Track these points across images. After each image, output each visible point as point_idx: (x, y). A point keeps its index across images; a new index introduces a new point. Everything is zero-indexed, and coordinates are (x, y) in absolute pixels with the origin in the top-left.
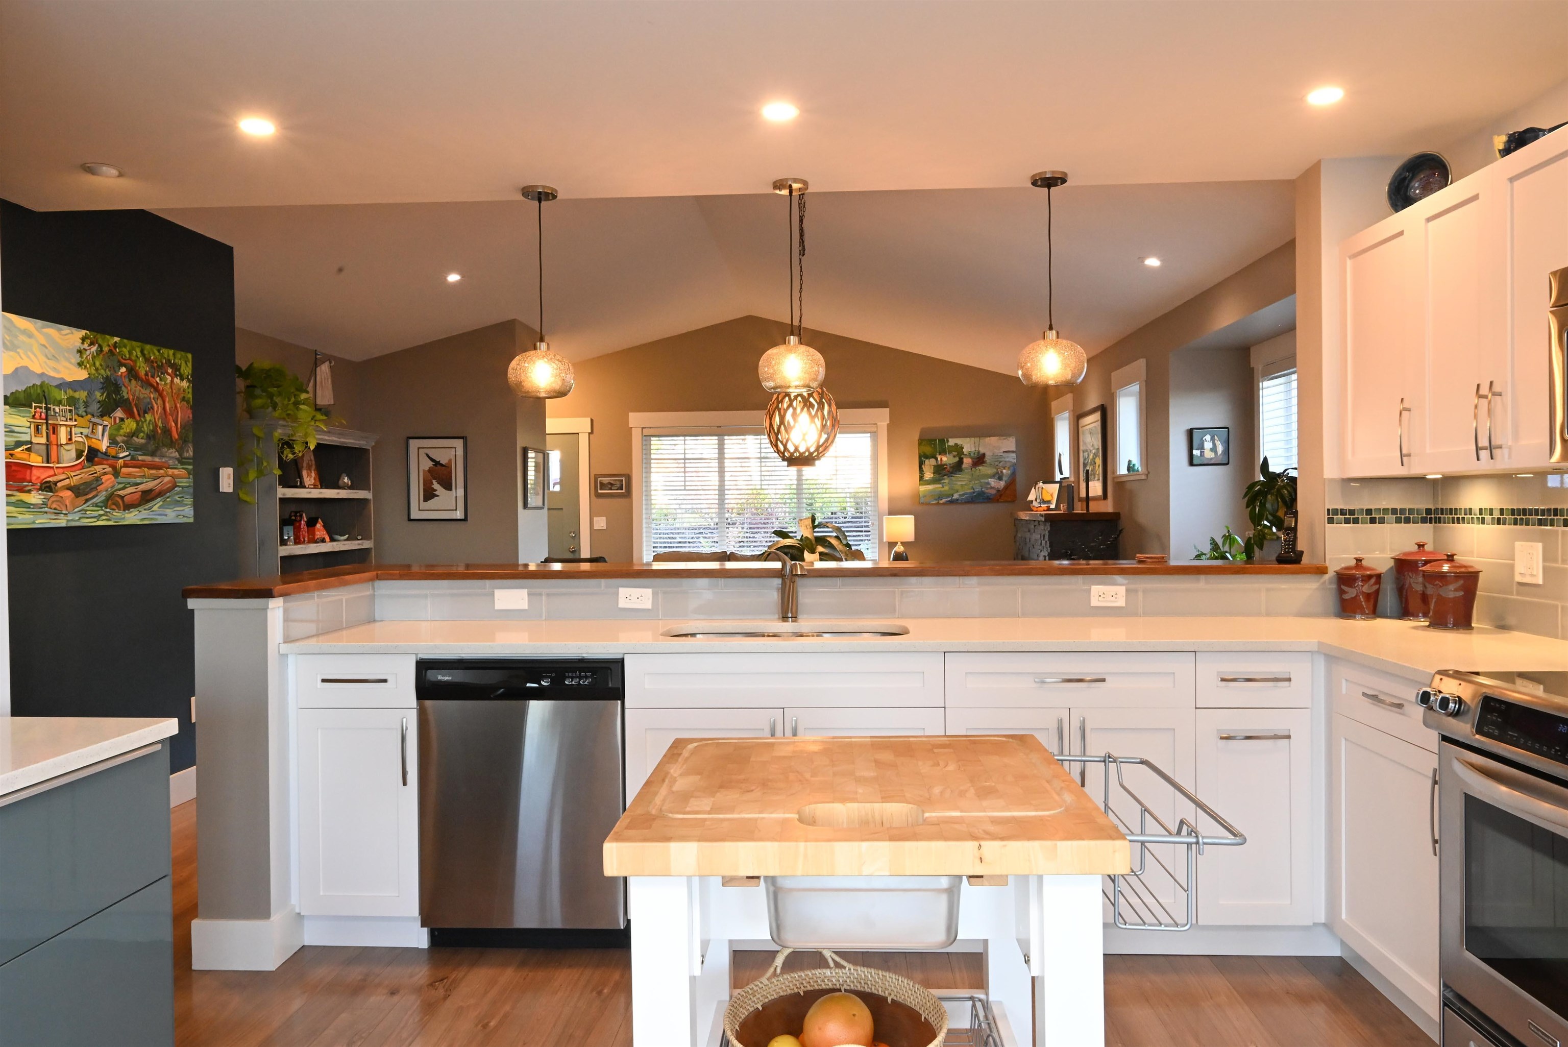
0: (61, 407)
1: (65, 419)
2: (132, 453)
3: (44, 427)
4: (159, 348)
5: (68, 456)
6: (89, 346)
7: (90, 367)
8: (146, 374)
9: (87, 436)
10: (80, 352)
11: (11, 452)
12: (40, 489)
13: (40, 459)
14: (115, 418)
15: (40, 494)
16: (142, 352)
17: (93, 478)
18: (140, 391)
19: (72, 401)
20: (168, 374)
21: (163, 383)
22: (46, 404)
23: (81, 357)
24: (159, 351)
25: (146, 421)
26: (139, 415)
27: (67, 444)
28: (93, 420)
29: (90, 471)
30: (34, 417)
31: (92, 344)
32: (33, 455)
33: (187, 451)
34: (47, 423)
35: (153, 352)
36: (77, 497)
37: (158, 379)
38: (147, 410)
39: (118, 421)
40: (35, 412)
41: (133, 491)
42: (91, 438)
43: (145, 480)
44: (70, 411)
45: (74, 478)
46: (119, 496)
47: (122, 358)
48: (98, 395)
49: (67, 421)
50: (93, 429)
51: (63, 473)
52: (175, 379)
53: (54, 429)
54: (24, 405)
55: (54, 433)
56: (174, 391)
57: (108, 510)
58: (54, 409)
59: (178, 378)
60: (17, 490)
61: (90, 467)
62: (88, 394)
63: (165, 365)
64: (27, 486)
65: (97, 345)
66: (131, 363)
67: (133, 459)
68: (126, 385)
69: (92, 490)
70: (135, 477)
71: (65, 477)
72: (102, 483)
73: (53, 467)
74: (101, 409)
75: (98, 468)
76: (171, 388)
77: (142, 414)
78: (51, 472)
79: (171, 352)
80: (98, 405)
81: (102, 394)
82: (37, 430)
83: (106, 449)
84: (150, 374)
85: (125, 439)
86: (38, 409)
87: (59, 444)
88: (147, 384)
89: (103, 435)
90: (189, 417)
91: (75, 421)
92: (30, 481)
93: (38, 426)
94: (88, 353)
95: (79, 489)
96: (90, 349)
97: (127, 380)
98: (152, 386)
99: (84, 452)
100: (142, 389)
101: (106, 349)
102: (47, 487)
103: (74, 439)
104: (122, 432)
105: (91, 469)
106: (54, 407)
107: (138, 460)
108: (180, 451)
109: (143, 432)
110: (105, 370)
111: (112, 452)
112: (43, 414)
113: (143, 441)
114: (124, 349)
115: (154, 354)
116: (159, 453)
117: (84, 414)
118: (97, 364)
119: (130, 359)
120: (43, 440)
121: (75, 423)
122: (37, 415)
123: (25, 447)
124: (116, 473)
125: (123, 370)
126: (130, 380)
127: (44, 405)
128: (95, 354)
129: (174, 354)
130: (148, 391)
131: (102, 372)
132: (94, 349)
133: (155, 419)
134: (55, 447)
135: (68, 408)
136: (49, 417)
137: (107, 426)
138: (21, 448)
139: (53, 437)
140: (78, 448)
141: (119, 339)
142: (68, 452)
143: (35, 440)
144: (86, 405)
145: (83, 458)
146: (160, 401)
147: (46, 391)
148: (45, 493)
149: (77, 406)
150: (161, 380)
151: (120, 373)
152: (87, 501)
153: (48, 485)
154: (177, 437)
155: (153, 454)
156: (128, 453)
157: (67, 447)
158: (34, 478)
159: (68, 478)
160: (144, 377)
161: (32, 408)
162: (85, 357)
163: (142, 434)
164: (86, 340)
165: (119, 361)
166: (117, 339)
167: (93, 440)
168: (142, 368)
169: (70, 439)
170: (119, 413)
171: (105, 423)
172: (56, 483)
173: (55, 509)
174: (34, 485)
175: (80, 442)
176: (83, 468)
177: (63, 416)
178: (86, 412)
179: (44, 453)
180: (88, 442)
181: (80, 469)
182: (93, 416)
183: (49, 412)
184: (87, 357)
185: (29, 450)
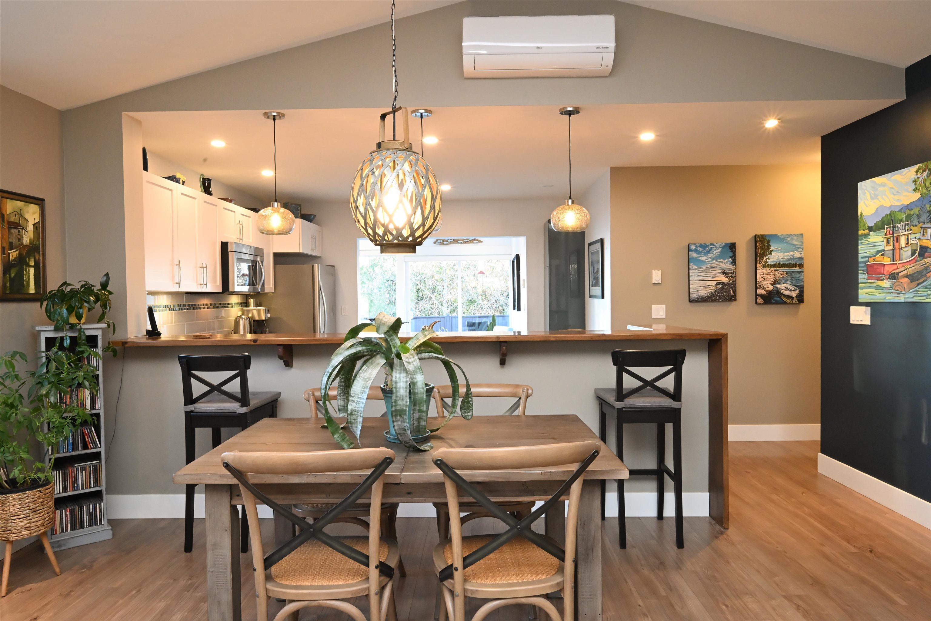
0: (902, 223)
1: (904, 231)
3: (892, 239)
5: (906, 254)
6: (922, 173)
7: (922, 189)
9: (919, 239)
10: (915, 181)
11: (874, 258)
12: (889, 278)
13: (889, 259)
15: (888, 281)
17: (923, 268)
19: (909, 217)
22: (893, 224)
23: (915, 184)
27: (905, 247)
28: (924, 226)
29: (922, 263)
30: (886, 234)
31: (924, 171)
32: (885, 257)
34: (893, 236)
36: (912, 282)
40: (887, 231)
42: (922, 239)
44: (908, 224)
45: (910, 269)
49: (905, 231)
50: (924, 233)
51: (903, 266)
53: (897, 239)
54: (881, 229)
55: (897, 242)
58: (897, 226)
60: (877, 280)
61: (921, 260)
62: (920, 208)
64: (882, 277)
65: (927, 170)
69: (922, 276)
71: (904, 269)
73: (896, 264)
74: (930, 217)
78: (895, 267)
80: (928, 214)
82: (888, 242)
86: (888, 229)
87: (900, 248)
91: (911, 230)
92: (883, 274)
93: (888, 239)
94: (920, 179)
95: (913, 277)
96: (922, 176)
99: (917, 250)
102: (893, 276)
103: (910, 243)
105: (923, 261)
106: (898, 225)
112: (891, 231)
117: (917, 223)
118: (928, 184)
120: (891, 247)
121: (911, 232)
122: (888, 233)
123: (881, 254)
128: (926, 178)
132: (925, 174)
134: (898, 250)
135: (906, 223)
136: (895, 232)
138: (879, 255)
139: (897, 244)
140: (912, 248)
142: (906, 252)
143: (886, 249)
144: (919, 216)
145: (916, 254)
147: (893, 216)
148: (891, 280)
149: (912, 220)
152: (918, 284)
153: (893, 275)
157: (905, 249)
158: (885, 272)
159: (906, 270)
161: (885, 230)
162: (918, 182)
164: (919, 171)
167: (924, 241)
169: (908, 244)
172: (898, 274)
173: (897, 290)
174: (885, 276)
175: (914, 244)
176: (916, 262)
177: (903, 229)
178: (919, 222)
179: (891, 256)
180: (920, 243)
181: (914, 263)
182: (924, 223)
183: (895, 229)
184: (920, 183)
185: (883, 255)
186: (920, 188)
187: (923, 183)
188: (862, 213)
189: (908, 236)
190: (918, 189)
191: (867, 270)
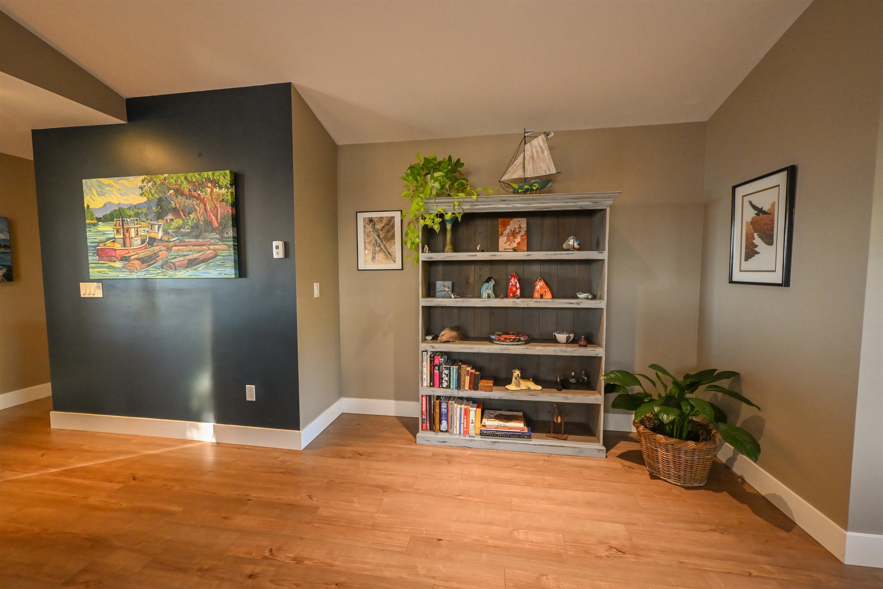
0: (131, 219)
1: (134, 224)
2: (180, 238)
3: (122, 230)
4: (199, 173)
5: (137, 242)
6: (147, 183)
7: (148, 195)
8: (190, 191)
9: (148, 232)
10: (141, 188)
11: (104, 243)
12: (121, 260)
13: (120, 246)
14: (167, 220)
16: (186, 178)
17: (153, 253)
18: (185, 201)
19: (137, 215)
20: (209, 187)
21: (204, 193)
22: (122, 218)
23: (142, 190)
24: (200, 175)
25: (190, 218)
26: (185, 216)
27: (135, 237)
28: (151, 222)
29: (151, 250)
30: (115, 225)
31: (149, 182)
32: (116, 244)
33: (227, 233)
34: (123, 228)
35: (194, 176)
36: (143, 263)
37: (199, 192)
38: (191, 212)
39: (168, 221)
40: (116, 223)
41: (182, 260)
42: (151, 232)
43: (191, 253)
44: (137, 220)
45: (141, 254)
46: (171, 262)
47: (170, 185)
48: (154, 209)
49: (135, 225)
50: (151, 227)
51: (134, 252)
52: (215, 189)
53: (127, 230)
54: (110, 221)
55: (127, 232)
56: (214, 197)
57: (164, 270)
58: (127, 220)
59: (217, 188)
60: (108, 261)
61: (150, 248)
62: (147, 209)
63: (205, 183)
64: (113, 259)
65: (152, 182)
66: (178, 187)
67: (181, 241)
68: (174, 200)
69: (152, 259)
70: (183, 251)
71: (135, 254)
72: (159, 256)
73: (128, 249)
74: (157, 216)
75: (156, 248)
76: (211, 195)
77: (186, 214)
78: (127, 252)
79: (210, 173)
80: (155, 214)
81: (157, 208)
82: (118, 232)
83: (161, 238)
84: (192, 190)
85: (174, 230)
86: (117, 221)
87: (131, 237)
88: (190, 196)
89: (158, 230)
90: (228, 211)
91: (140, 224)
92: (115, 256)
93: (118, 230)
94: (146, 187)
95: (143, 259)
96: (148, 185)
97: (174, 197)
98: (195, 197)
99: (146, 240)
100: (186, 200)
101: (158, 182)
102: (124, 259)
103: (139, 235)
104: (172, 227)
105: (152, 248)
106: (127, 219)
107: (185, 242)
108: (221, 233)
109: (189, 225)
110: (158, 195)
111: (165, 238)
112: (120, 223)
113: (189, 231)
114: (172, 180)
115: (196, 177)
116: (202, 236)
117: (145, 220)
118: (153, 192)
119: (176, 184)
120: (121, 236)
121: (140, 226)
122: (117, 224)
123: (112, 240)
124: (169, 249)
125: (172, 191)
126: (177, 197)
127: (121, 219)
128: (151, 187)
129: (213, 174)
130: (191, 201)
131: (157, 196)
132: (150, 184)
133: (197, 216)
134: (128, 239)
135: (135, 218)
136: (124, 225)
137: (161, 225)
138: (110, 241)
139: (127, 234)
140: (142, 238)
141: (168, 175)
142: (136, 241)
143: (116, 237)
144: (146, 215)
145: (146, 243)
146: (202, 205)
147: (122, 212)
148: (123, 262)
149: (141, 217)
150: (202, 192)
151: (169, 194)
152: (149, 266)
154: (217, 225)
155: (197, 237)
156: (177, 238)
157: (135, 239)
158: (117, 255)
159: (137, 254)
160: (188, 193)
161: (114, 221)
162: (144, 190)
163: (187, 227)
164: (145, 181)
165: (168, 187)
166: (165, 175)
167: (152, 233)
168: (186, 187)
169: (137, 234)
170: (170, 217)
171: (160, 223)
172: (129, 257)
173: (130, 270)
174: (117, 258)
175: (143, 235)
176: (146, 249)
177: (132, 223)
178: (146, 219)
179: (122, 242)
180: (148, 235)
181: (144, 249)
182: (152, 221)
183: (124, 222)
184: (146, 190)
185: (114, 241)
186: (147, 194)
187: (148, 190)
188: (88, 206)
189: (137, 229)
190: (144, 194)
191: (98, 253)
